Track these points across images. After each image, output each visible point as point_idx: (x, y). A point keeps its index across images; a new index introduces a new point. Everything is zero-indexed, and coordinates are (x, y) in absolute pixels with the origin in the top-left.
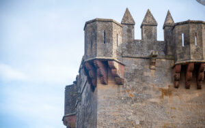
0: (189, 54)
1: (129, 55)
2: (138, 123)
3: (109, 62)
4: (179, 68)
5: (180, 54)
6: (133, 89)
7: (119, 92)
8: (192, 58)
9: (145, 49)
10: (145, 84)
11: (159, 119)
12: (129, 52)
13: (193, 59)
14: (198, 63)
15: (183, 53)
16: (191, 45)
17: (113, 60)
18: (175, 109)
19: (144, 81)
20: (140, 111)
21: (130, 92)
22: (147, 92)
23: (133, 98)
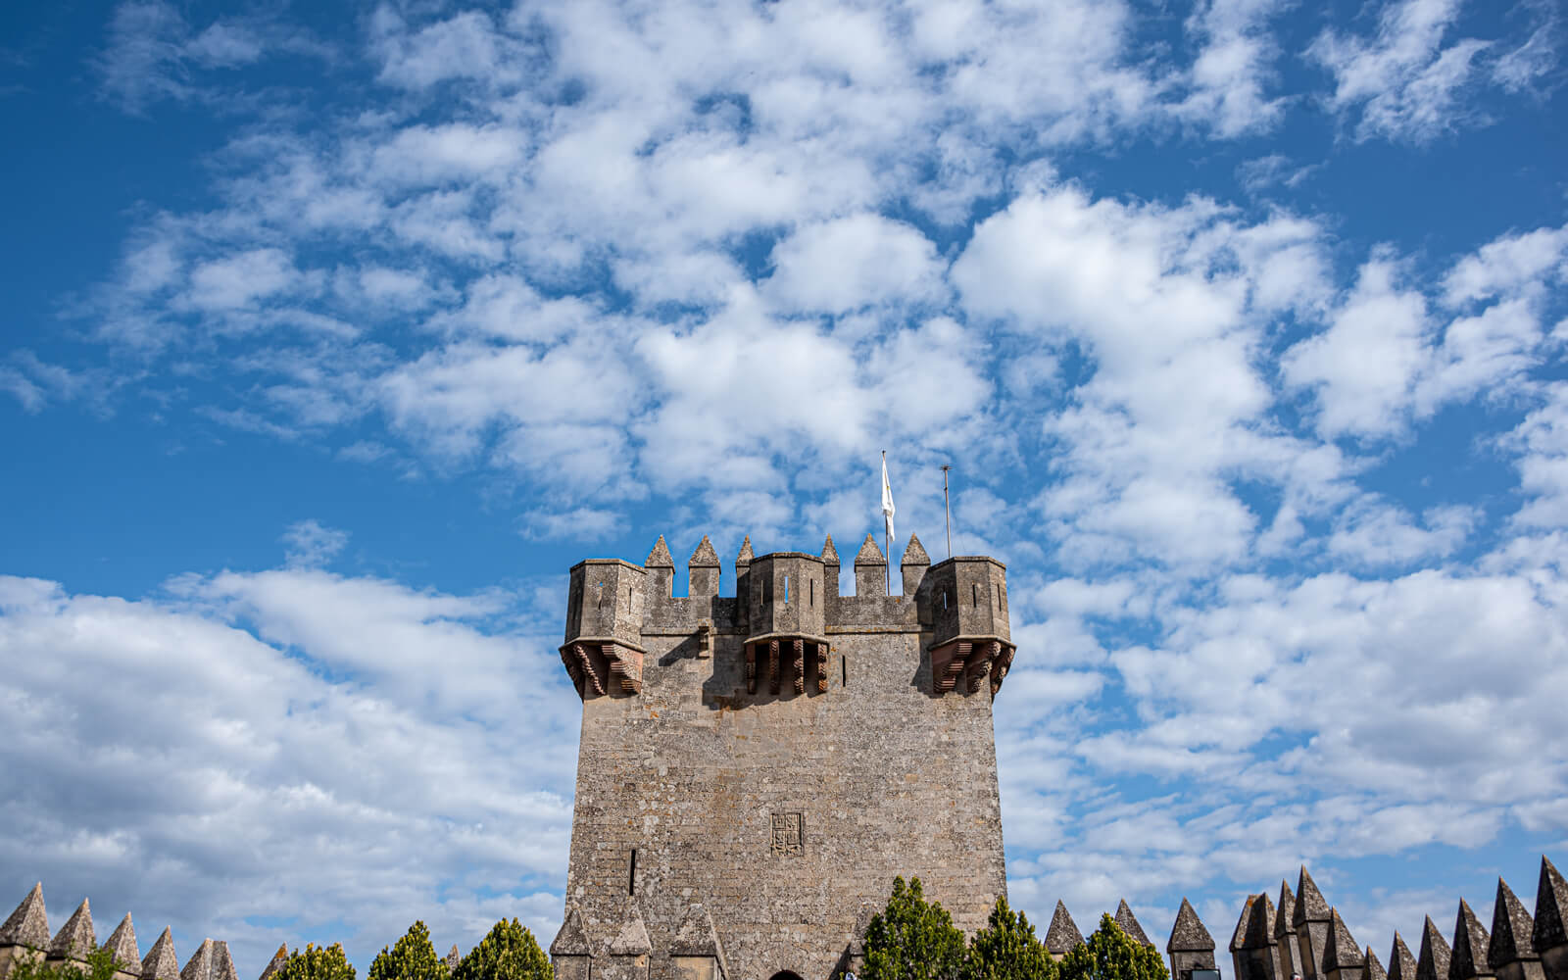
0: (771, 621)
1: (656, 631)
2: (664, 772)
3: (604, 648)
4: (751, 654)
5: (755, 623)
6: (660, 701)
7: (628, 710)
8: (775, 628)
9: (692, 616)
10: (684, 691)
11: (710, 762)
12: (657, 624)
13: (778, 631)
14: (786, 637)
15: (759, 620)
16: (775, 603)
17: (612, 642)
18: (747, 738)
19: (684, 683)
20: (669, 748)
21: (653, 708)
22: (688, 706)
23: (658, 720)
